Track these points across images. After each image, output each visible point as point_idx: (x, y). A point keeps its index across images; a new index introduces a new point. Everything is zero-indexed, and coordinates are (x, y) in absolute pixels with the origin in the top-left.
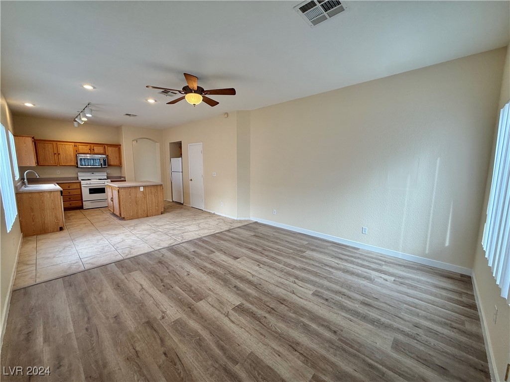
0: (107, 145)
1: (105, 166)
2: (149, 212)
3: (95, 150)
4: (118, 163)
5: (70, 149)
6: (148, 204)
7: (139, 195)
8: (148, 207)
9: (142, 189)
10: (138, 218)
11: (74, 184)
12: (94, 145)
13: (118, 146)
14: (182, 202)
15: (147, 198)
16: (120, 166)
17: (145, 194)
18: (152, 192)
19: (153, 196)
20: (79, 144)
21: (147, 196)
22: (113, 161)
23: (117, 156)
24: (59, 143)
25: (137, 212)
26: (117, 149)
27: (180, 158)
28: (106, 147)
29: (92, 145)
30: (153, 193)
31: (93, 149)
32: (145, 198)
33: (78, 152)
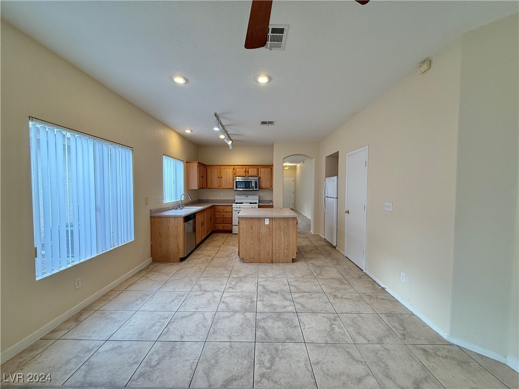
0: (260, 165)
1: (256, 189)
2: (274, 256)
3: (250, 172)
4: (269, 186)
5: (230, 171)
6: (274, 244)
7: (264, 231)
8: (274, 249)
9: (267, 222)
10: (260, 262)
11: (228, 207)
12: (249, 167)
13: (270, 167)
14: (334, 244)
15: (274, 235)
16: (271, 188)
17: (271, 229)
18: (280, 228)
19: (282, 233)
20: (237, 167)
21: (274, 232)
22: (264, 184)
23: (269, 178)
24: (223, 167)
25: (259, 254)
26: (269, 169)
27: (335, 178)
28: (259, 168)
29: (247, 167)
30: (282, 230)
31: (248, 172)
32: (271, 235)
33: (235, 175)
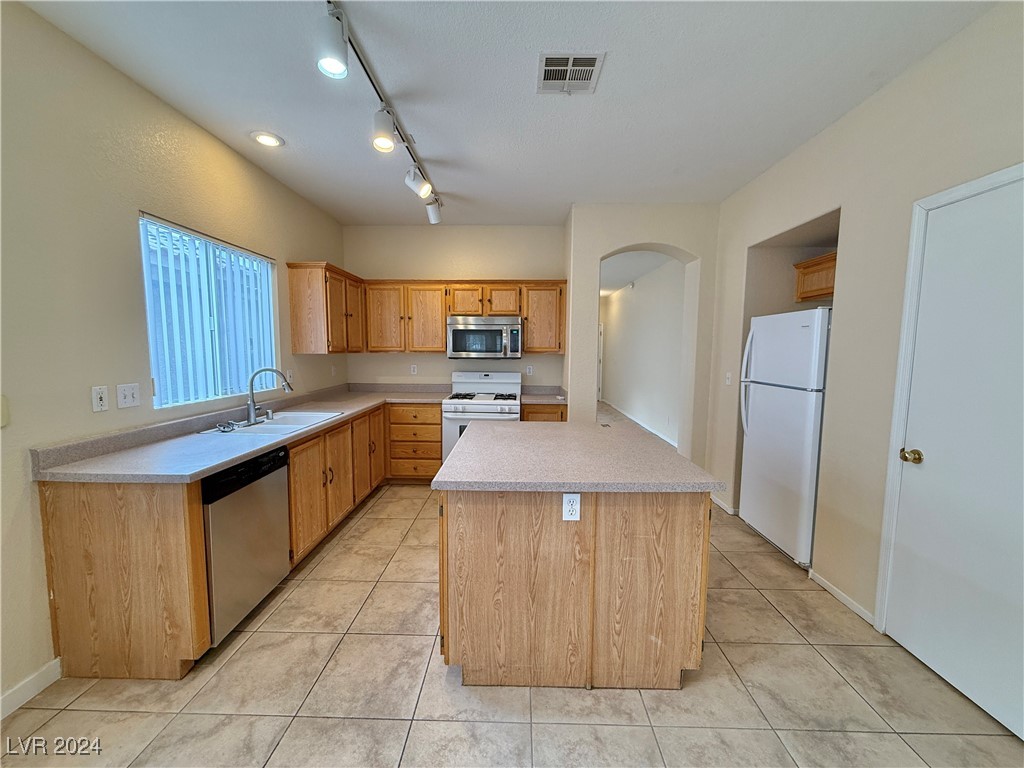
0: (527, 282)
1: (513, 355)
2: (602, 660)
3: (495, 301)
4: (553, 343)
6: (602, 608)
7: (555, 547)
8: (601, 627)
9: (571, 510)
10: (536, 681)
11: (429, 408)
12: (493, 286)
13: (557, 287)
15: (602, 568)
16: (558, 352)
17: (590, 544)
18: (632, 535)
19: (640, 561)
20: (458, 286)
21: (603, 554)
23: (554, 320)
24: (413, 287)
26: (555, 295)
28: (524, 290)
29: (487, 287)
30: (640, 545)
31: (489, 301)
32: (589, 565)
33: (450, 310)
